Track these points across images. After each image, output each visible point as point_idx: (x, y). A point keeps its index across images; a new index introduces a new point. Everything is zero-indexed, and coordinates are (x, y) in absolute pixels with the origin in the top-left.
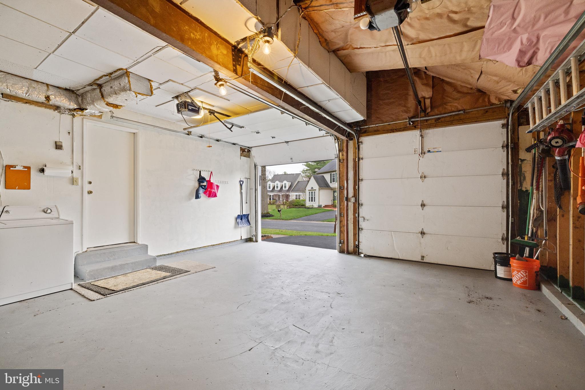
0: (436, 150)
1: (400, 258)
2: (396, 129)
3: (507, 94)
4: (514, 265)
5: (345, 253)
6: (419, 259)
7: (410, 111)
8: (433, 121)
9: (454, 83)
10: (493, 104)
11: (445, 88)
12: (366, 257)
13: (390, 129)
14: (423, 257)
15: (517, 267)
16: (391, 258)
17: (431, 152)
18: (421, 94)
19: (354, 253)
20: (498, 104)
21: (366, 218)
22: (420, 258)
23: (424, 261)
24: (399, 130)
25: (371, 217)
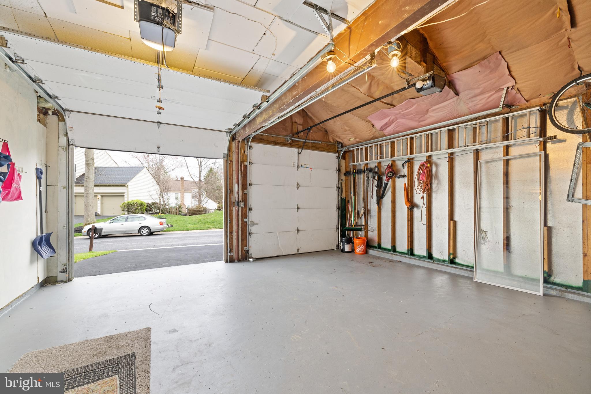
0: (306, 166)
1: (284, 254)
2: (277, 142)
3: (342, 139)
4: (357, 242)
5: (236, 261)
6: (295, 252)
7: (288, 130)
8: (302, 144)
9: (314, 120)
10: (330, 142)
11: (308, 121)
12: (255, 260)
13: (273, 141)
14: (298, 250)
15: (359, 243)
16: (277, 256)
17: (303, 167)
18: (295, 119)
19: (242, 260)
20: (332, 143)
21: (256, 222)
22: (297, 251)
23: (300, 252)
24: (280, 144)
25: (260, 221)
